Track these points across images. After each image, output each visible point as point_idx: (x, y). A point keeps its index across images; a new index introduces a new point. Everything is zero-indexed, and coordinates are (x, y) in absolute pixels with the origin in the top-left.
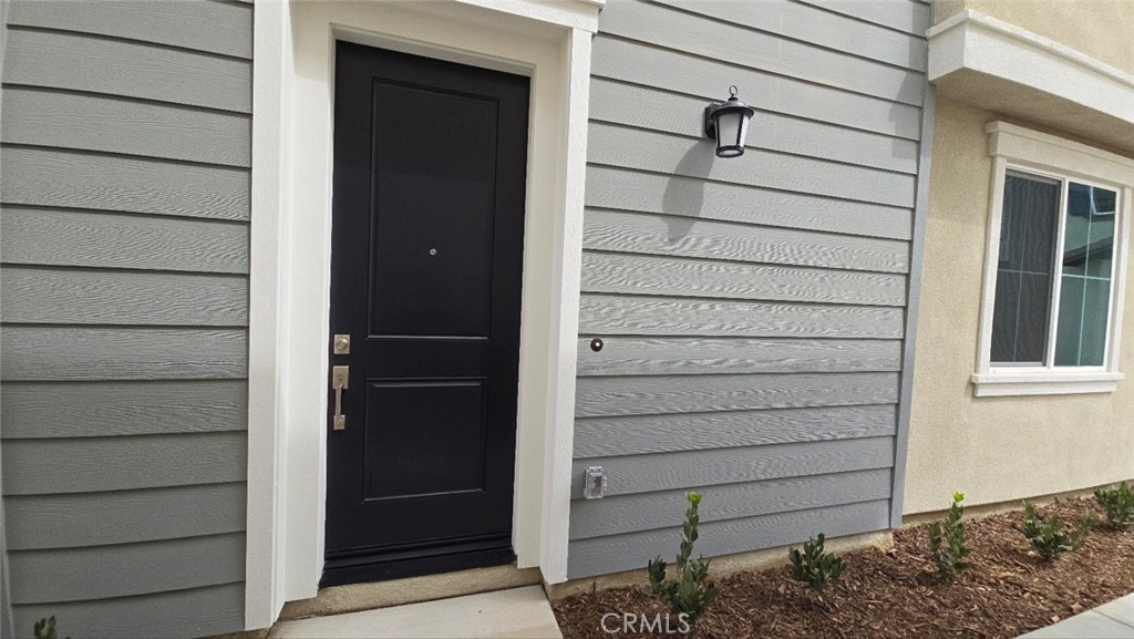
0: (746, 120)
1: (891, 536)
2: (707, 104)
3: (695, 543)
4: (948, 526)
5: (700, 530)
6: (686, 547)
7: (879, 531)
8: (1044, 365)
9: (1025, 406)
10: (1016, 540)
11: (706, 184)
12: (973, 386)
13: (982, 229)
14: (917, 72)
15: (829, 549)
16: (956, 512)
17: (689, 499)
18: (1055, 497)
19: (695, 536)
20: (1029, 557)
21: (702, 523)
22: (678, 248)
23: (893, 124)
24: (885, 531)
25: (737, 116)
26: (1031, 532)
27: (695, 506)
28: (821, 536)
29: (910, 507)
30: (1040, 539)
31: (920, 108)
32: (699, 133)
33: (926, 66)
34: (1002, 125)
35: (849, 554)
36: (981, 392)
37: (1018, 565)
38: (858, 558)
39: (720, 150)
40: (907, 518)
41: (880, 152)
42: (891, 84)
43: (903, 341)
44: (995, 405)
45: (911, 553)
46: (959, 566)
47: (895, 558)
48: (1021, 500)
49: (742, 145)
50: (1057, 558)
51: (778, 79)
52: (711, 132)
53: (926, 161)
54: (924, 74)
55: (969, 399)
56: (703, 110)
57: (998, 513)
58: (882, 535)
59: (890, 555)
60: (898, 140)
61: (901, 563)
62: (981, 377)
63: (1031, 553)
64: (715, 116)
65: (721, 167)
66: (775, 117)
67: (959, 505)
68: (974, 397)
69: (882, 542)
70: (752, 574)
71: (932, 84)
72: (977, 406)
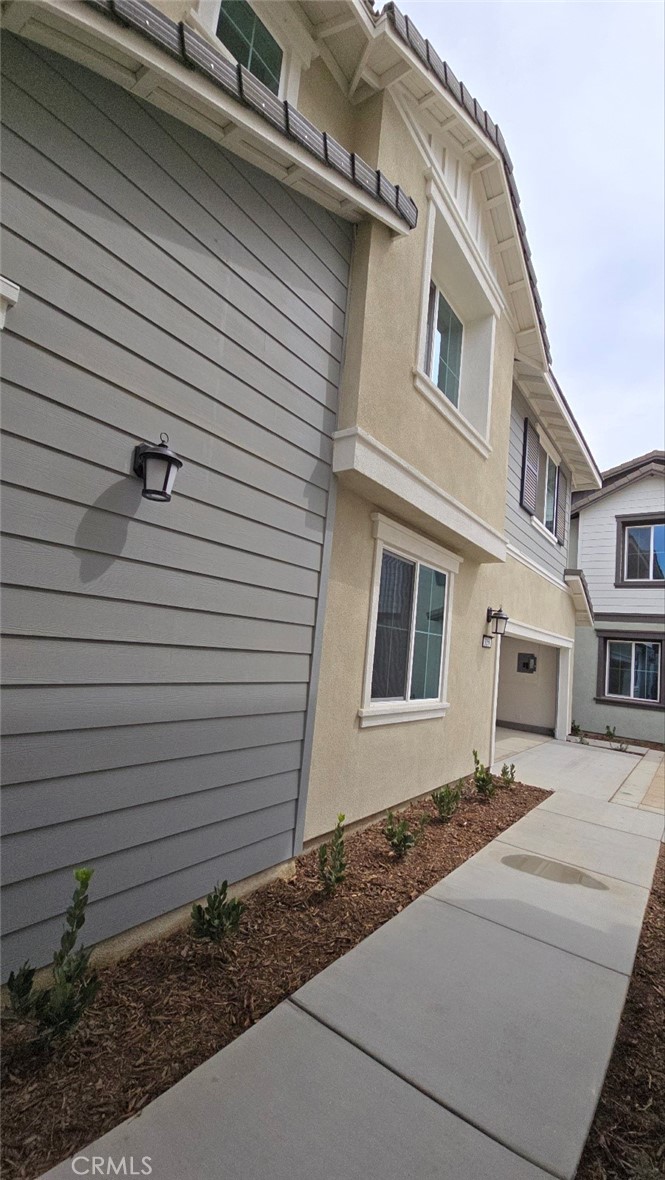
0: (174, 470)
1: (293, 864)
2: (138, 443)
3: (79, 931)
4: (334, 843)
5: (88, 913)
6: (69, 939)
7: (283, 862)
8: (405, 699)
9: (392, 732)
10: (382, 845)
11: (132, 524)
12: (359, 718)
13: (367, 593)
14: (325, 462)
15: (233, 894)
16: (340, 830)
17: (77, 878)
18: (410, 801)
19: (81, 921)
20: (389, 857)
21: (92, 903)
22: (90, 588)
23: (307, 500)
24: (289, 861)
25: (165, 464)
26: (390, 836)
27: (85, 885)
28: (225, 885)
29: (309, 834)
30: (395, 841)
31: (327, 492)
32: (127, 469)
33: (332, 461)
34: (381, 517)
35: (257, 892)
36: (365, 724)
37: (381, 866)
38: (262, 895)
39: (146, 492)
40: (306, 844)
41: (297, 521)
42: (307, 467)
43: (308, 683)
44: (375, 732)
45: (308, 876)
46: (339, 880)
47: (294, 885)
48: (385, 810)
49: (168, 491)
50: (406, 854)
51: (212, 438)
52: (139, 472)
53: (329, 534)
54: (330, 465)
55: (356, 731)
56: (133, 448)
57: (375, 822)
58: (286, 865)
59: (291, 883)
60: (311, 515)
61: (299, 889)
62: (365, 711)
63: (391, 853)
64: (145, 457)
65: (148, 509)
66: (208, 472)
67: (343, 824)
68: (360, 728)
69: (286, 872)
70: (155, 944)
71: (334, 474)
72: (363, 736)
